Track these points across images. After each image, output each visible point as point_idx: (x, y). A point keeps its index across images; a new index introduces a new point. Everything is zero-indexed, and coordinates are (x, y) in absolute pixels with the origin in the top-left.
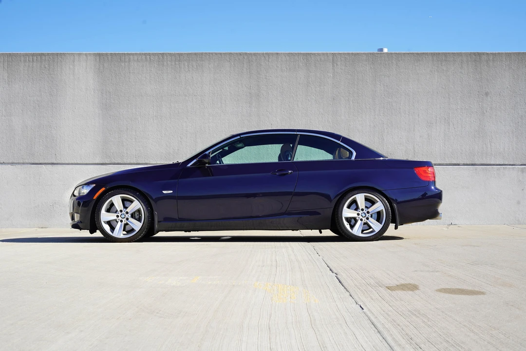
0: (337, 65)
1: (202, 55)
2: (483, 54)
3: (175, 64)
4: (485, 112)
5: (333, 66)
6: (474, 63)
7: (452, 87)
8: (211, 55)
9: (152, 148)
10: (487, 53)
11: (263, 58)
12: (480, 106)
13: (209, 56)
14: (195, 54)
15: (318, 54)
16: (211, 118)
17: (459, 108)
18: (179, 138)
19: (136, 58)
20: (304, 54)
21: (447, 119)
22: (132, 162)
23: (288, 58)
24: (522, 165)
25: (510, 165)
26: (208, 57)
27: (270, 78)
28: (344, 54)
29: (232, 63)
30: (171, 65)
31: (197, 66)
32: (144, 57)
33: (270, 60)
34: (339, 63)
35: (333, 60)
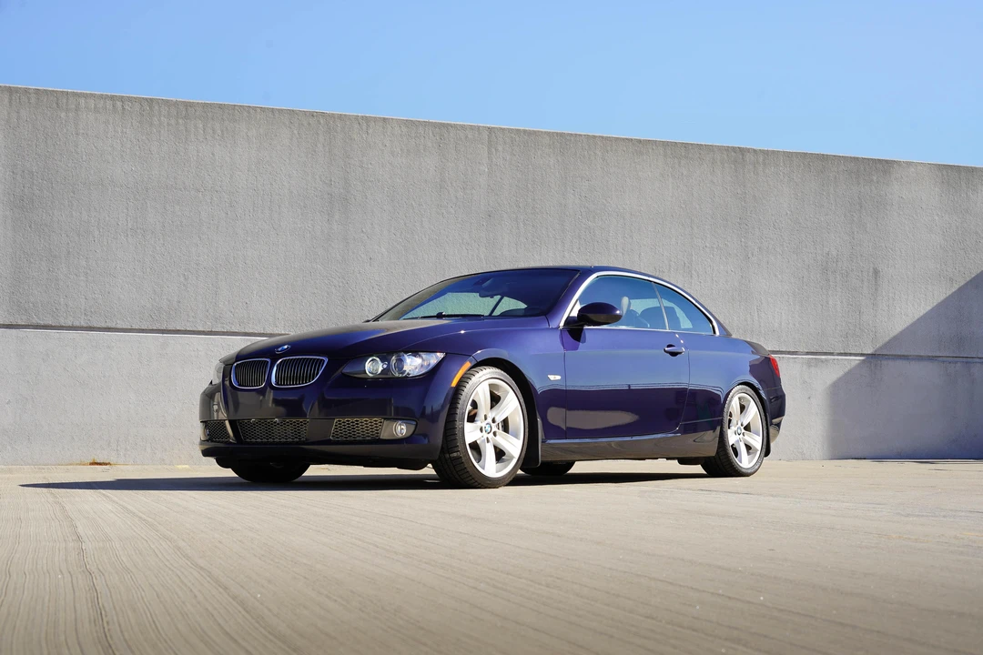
0: (496, 150)
1: (234, 109)
2: (748, 150)
3: (177, 124)
4: (750, 255)
5: (490, 153)
6: (733, 166)
7: (697, 206)
8: (252, 111)
9: (122, 296)
10: (755, 151)
11: (356, 126)
12: (743, 244)
13: (249, 112)
14: (221, 106)
15: (463, 127)
16: (249, 239)
17: (708, 245)
18: (182, 279)
19: (92, 103)
20: (435, 125)
21: (687, 264)
22: (77, 324)
23: (404, 129)
24: (808, 353)
25: (789, 353)
26: (245, 114)
27: (370, 166)
28: (510, 131)
29: (296, 132)
30: (168, 124)
31: (222, 131)
32: (109, 103)
33: (371, 131)
34: (500, 148)
35: (490, 141)
